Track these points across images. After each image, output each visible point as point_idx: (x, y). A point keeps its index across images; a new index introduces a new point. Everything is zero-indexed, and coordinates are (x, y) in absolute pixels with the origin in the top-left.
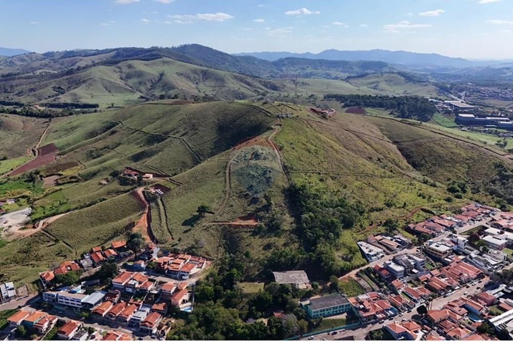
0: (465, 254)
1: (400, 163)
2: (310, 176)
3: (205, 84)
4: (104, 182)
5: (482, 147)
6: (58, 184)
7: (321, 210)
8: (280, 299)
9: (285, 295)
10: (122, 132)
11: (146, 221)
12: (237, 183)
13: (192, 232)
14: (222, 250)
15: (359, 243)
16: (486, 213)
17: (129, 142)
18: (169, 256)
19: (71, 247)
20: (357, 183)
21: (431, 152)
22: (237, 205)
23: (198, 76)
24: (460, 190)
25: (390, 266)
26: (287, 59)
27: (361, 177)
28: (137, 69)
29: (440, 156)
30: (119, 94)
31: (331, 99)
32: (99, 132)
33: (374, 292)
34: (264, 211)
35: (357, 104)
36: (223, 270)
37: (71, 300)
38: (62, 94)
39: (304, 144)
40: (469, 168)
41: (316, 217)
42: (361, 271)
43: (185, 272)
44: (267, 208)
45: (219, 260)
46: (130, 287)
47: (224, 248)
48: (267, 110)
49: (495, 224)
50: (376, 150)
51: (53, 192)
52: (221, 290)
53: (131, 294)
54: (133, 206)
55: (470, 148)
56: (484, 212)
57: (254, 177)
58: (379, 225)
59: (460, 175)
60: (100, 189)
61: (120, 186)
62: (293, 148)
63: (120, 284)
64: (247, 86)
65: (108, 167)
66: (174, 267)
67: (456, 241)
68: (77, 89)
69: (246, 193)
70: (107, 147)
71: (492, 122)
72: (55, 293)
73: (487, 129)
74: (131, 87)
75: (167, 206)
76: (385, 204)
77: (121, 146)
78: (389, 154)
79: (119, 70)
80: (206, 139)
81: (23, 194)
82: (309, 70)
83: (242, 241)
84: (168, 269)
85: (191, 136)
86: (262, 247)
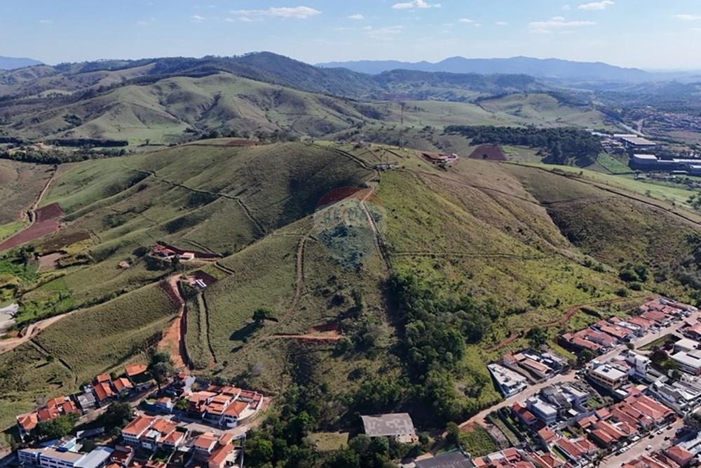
0: (647, 382)
1: (551, 235)
2: (419, 262)
3: (277, 111)
4: (125, 264)
5: (669, 210)
6: (59, 267)
7: (434, 316)
8: (371, 461)
9: (378, 455)
10: (154, 187)
11: (179, 329)
12: (313, 272)
13: (244, 350)
14: (288, 378)
15: (491, 366)
16: (676, 315)
17: (163, 202)
18: (209, 389)
19: (69, 368)
20: (489, 270)
21: (596, 219)
22: (311, 308)
23: (269, 98)
24: (638, 276)
25: (536, 405)
26: (394, 71)
27: (494, 260)
28: (183, 90)
29: (608, 225)
30: (157, 126)
31: (454, 132)
32: (123, 186)
33: (512, 448)
34: (351, 318)
35: (491, 140)
36: (288, 412)
37: (59, 463)
38: (78, 126)
39: (411, 211)
40: (650, 243)
41: (427, 329)
42: (493, 414)
43: (231, 417)
44: (355, 312)
45: (284, 395)
46: (149, 442)
47: (292, 375)
48: (360, 158)
49: (690, 332)
50: (516, 216)
51: (51, 280)
52: (283, 446)
53: (149, 452)
54: (163, 306)
55: (652, 213)
56: (674, 312)
57: (338, 263)
58: (520, 337)
59: (638, 254)
60: (118, 275)
61: (147, 272)
62: (396, 218)
63: (133, 437)
64: (337, 114)
65: (131, 241)
66: (215, 409)
67: (633, 362)
68: (98, 119)
69: (325, 289)
70: (132, 210)
71: (681, 166)
72: (35, 452)
73: (674, 177)
74: (174, 116)
75: (211, 307)
76: (529, 301)
77: (152, 209)
78: (536, 222)
79: (158, 91)
80: (272, 199)
81: (8, 283)
82: (425, 88)
83: (318, 364)
84: (206, 411)
85: (251, 195)
86: (347, 375)
